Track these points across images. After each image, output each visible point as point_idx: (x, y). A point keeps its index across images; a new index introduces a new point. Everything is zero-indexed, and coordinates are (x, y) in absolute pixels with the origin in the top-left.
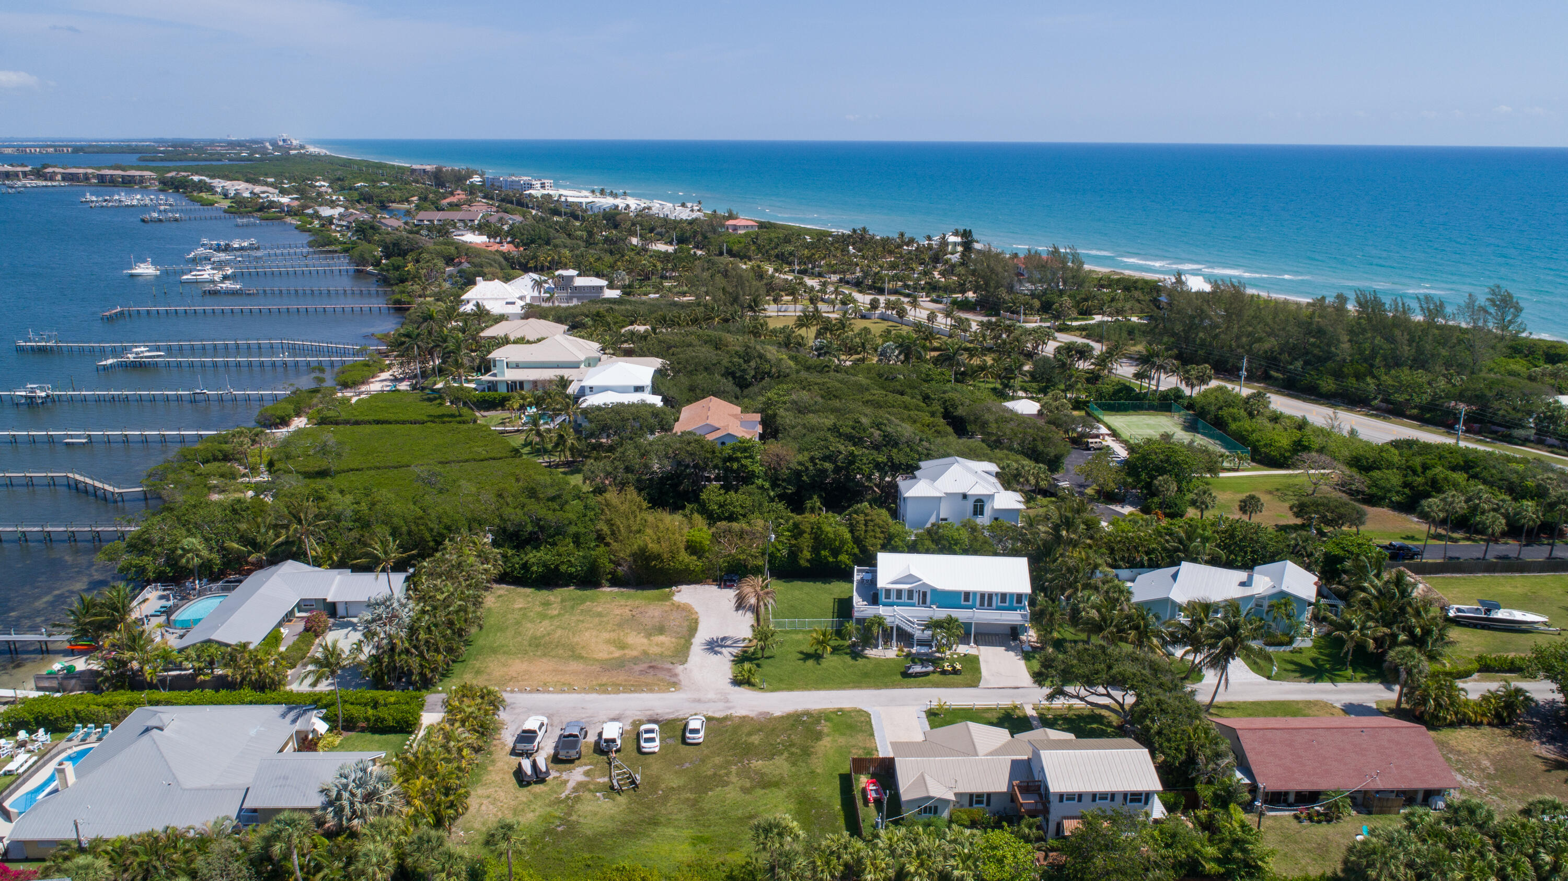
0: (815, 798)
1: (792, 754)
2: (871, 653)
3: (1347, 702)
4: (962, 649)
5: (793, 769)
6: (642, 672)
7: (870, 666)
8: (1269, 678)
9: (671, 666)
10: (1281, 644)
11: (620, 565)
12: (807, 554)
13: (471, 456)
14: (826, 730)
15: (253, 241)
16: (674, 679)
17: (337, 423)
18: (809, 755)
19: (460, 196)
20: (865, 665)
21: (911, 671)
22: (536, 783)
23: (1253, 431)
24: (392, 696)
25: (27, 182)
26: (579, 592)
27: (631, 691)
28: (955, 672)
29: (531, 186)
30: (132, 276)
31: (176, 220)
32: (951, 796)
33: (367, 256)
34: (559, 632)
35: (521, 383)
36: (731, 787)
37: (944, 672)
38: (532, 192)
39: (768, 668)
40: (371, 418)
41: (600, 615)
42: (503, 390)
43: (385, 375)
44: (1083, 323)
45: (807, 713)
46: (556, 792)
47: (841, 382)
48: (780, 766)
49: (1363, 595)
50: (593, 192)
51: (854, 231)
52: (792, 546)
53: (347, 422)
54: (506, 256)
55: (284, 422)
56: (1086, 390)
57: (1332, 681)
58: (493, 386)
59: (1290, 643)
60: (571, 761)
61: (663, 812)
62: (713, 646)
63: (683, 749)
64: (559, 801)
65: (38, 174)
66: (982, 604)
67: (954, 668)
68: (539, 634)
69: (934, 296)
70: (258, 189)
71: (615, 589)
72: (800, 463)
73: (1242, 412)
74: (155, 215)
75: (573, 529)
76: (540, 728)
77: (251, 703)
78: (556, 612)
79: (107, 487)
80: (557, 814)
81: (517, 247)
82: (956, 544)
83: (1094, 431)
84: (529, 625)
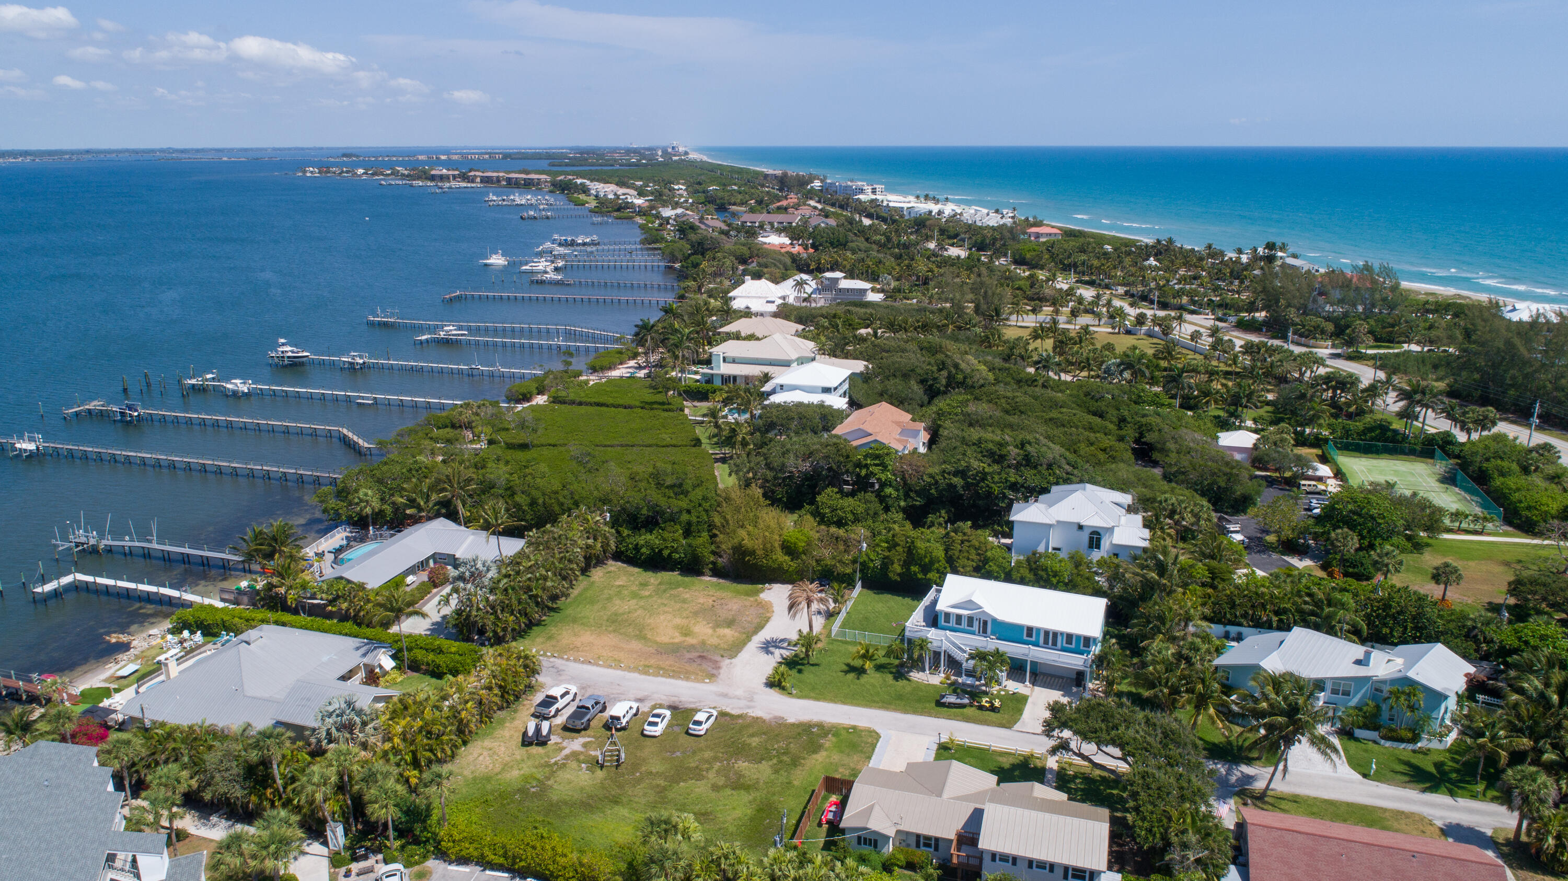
0: (776, 809)
1: (781, 762)
2: (916, 676)
3: (1454, 822)
4: (1012, 686)
5: (773, 777)
6: (691, 660)
7: (908, 689)
8: (1365, 776)
9: (718, 658)
10: (1401, 740)
11: (721, 556)
12: (897, 568)
13: (654, 442)
14: (827, 744)
15: (595, 237)
16: (715, 672)
17: (564, 403)
18: (796, 766)
19: (793, 198)
20: (903, 687)
21: (944, 700)
22: (537, 744)
23: (1518, 490)
24: (455, 646)
25: (454, 184)
26: (680, 578)
27: (670, 677)
28: (993, 709)
29: (862, 191)
30: (486, 265)
31: (548, 218)
32: (891, 832)
33: (676, 253)
34: (639, 612)
35: (735, 378)
36: (703, 782)
37: (981, 708)
38: (862, 197)
39: (809, 675)
40: (593, 400)
41: (684, 601)
42: (717, 383)
43: (632, 363)
44: (1382, 351)
45: (820, 725)
46: (548, 757)
47: (1035, 398)
48: (762, 771)
49: (1515, 697)
50: (918, 197)
51: (1159, 241)
52: (886, 557)
53: (573, 403)
54: (794, 259)
55: (526, 398)
56: (1330, 426)
57: (1452, 794)
58: (709, 379)
59: (1415, 739)
60: (578, 731)
61: (630, 793)
62: (768, 647)
63: (684, 739)
64: (547, 765)
65: (464, 177)
66: (1046, 642)
67: (992, 704)
68: (621, 611)
69: (1220, 314)
70: (620, 191)
71: (714, 579)
72: (931, 476)
73: (1515, 466)
74: (531, 213)
75: (685, 517)
76: (563, 696)
77: (346, 635)
78: (647, 593)
79: (361, 442)
80: (539, 776)
81: (806, 249)
82: (1055, 576)
83: (1310, 473)
84: (618, 602)
